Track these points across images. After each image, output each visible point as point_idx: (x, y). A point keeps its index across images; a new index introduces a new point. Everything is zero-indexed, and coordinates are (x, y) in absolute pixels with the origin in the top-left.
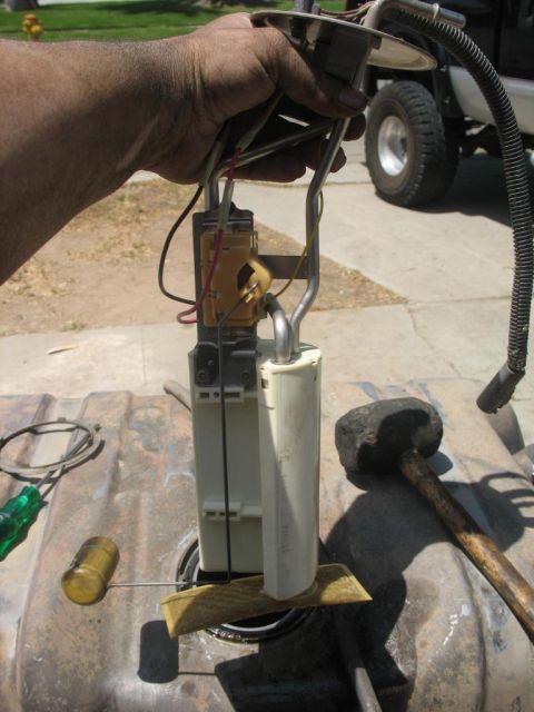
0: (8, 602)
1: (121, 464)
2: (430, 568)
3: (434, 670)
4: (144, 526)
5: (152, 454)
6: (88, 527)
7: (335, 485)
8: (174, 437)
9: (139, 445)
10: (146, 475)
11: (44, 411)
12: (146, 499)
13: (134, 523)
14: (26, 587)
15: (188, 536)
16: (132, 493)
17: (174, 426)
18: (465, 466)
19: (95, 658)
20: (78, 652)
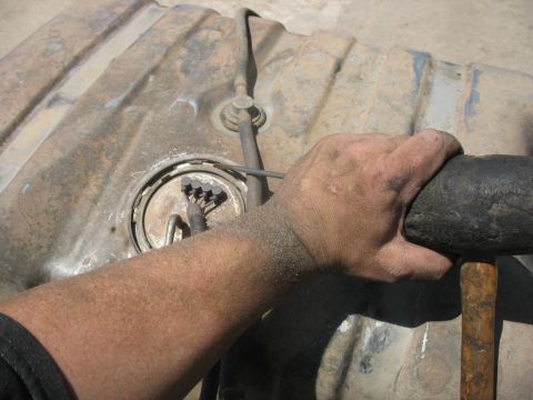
1: (151, 79)
4: (136, 141)
5: (182, 75)
8: (208, 64)
10: (163, 94)
13: (130, 136)
15: (164, 161)
17: (217, 54)
19: (45, 243)
20: (31, 234)
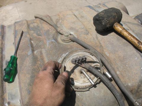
0: (14, 95)
1: (32, 42)
2: (132, 55)
3: (140, 83)
5: (40, 37)
6: (30, 64)
7: (95, 36)
8: (44, 30)
9: (35, 35)
10: (41, 44)
11: (3, 30)
12: (44, 51)
13: (43, 59)
14: (18, 89)
15: (60, 60)
16: (39, 50)
17: (43, 27)
18: (126, 25)
